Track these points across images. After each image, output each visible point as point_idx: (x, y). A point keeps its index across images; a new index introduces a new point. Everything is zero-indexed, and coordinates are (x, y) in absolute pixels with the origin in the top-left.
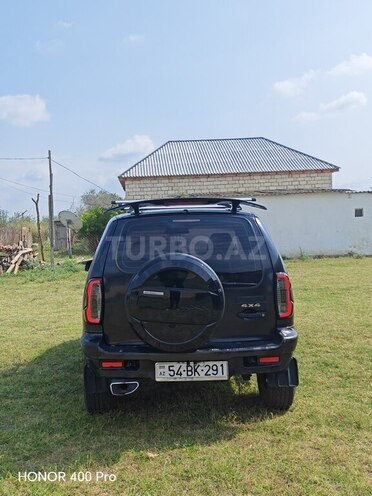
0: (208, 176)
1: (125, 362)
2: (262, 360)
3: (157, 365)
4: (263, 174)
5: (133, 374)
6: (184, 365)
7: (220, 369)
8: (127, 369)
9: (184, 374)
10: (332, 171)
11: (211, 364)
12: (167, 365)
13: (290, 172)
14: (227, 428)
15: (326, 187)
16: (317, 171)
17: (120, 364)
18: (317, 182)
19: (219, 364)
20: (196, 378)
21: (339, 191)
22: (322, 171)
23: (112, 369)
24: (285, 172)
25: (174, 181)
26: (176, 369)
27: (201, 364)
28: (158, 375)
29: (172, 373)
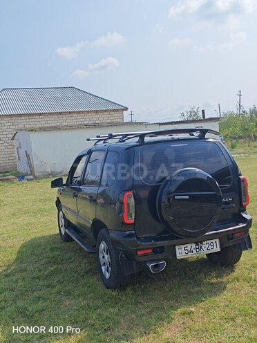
0: (40, 114)
1: (154, 249)
3: (177, 248)
4: (79, 112)
5: (160, 256)
6: (194, 245)
7: (215, 244)
8: (156, 253)
9: (194, 251)
10: (123, 110)
11: (209, 242)
12: (183, 247)
13: (97, 111)
14: (209, 284)
15: (120, 121)
16: (114, 110)
17: (151, 251)
18: (114, 118)
19: (214, 241)
20: (202, 253)
21: (140, 123)
22: (117, 110)
23: (145, 255)
24: (94, 111)
25: (15, 118)
26: (189, 249)
27: (205, 243)
28: (178, 255)
29: (187, 252)
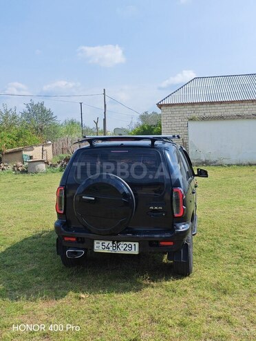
0: (221, 103)
1: (77, 239)
2: (162, 243)
3: (95, 242)
5: (81, 245)
6: (111, 243)
7: (133, 247)
8: (79, 242)
9: (111, 249)
11: (128, 243)
12: (101, 242)
17: (74, 239)
19: (133, 244)
20: (118, 251)
23: (70, 242)
25: (196, 106)
26: (106, 245)
27: (121, 243)
28: (95, 248)
29: (104, 247)
